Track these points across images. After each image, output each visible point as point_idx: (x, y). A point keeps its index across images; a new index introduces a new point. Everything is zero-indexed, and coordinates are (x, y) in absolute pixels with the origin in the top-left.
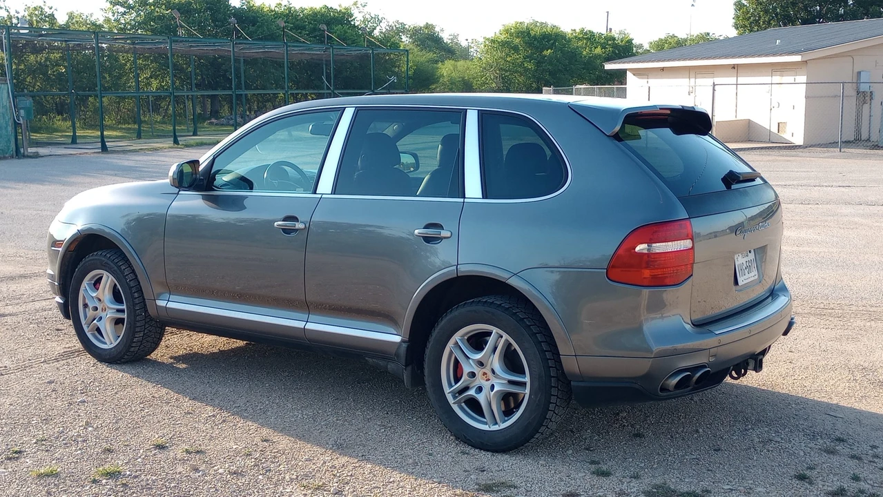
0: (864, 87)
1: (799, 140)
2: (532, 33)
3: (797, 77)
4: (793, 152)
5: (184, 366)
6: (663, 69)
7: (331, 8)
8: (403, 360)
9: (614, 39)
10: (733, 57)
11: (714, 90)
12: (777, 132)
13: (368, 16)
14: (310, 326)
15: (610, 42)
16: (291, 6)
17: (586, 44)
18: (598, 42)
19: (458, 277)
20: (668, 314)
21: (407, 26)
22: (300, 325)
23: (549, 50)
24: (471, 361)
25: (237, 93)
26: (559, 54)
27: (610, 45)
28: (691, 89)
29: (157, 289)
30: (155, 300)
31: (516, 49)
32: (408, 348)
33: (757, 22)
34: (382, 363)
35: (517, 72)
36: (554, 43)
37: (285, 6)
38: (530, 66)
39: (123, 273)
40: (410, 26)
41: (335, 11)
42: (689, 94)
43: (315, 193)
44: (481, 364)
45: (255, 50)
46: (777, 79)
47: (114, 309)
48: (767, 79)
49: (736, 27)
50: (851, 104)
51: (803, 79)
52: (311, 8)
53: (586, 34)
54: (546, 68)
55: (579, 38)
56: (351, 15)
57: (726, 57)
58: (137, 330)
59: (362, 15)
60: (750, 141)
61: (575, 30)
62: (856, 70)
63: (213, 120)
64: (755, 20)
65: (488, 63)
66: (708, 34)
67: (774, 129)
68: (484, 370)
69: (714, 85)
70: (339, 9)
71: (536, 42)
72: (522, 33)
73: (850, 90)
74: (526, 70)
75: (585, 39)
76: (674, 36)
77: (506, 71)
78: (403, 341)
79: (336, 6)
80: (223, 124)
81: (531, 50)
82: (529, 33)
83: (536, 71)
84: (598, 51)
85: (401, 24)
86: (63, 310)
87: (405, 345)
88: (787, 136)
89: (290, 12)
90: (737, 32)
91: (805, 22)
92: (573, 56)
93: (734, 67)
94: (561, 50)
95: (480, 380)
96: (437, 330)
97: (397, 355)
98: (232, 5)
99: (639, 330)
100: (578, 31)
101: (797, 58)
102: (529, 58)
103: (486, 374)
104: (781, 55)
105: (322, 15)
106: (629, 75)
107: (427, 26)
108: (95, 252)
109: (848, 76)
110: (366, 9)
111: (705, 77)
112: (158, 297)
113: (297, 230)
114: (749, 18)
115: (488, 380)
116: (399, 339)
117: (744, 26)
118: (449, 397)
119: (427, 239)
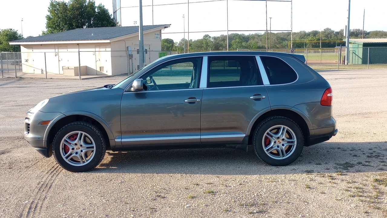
0: (130, 53)
1: (110, 73)
3: (107, 49)
4: (108, 78)
6: (42, 45)
8: (247, 142)
10: (78, 40)
11: (79, 54)
12: (100, 71)
14: (203, 137)
19: (271, 111)
22: (198, 137)
28: (56, 53)
29: (116, 134)
32: (248, 138)
33: (58, 26)
42: (56, 56)
43: (199, 87)
44: (278, 138)
46: (97, 49)
47: (85, 147)
48: (93, 50)
50: (126, 59)
51: (110, 49)
60: (87, 75)
62: (126, 47)
64: (58, 25)
67: (98, 70)
68: (279, 140)
73: (124, 54)
78: (246, 136)
86: (46, 153)
88: (104, 72)
93: (78, 44)
95: (277, 144)
97: (243, 141)
101: (108, 41)
106: (22, 48)
109: (124, 48)
111: (63, 49)
112: (116, 138)
113: (196, 102)
114: (55, 24)
115: (280, 143)
116: (244, 135)
117: (52, 27)
118: (266, 152)
119: (256, 100)
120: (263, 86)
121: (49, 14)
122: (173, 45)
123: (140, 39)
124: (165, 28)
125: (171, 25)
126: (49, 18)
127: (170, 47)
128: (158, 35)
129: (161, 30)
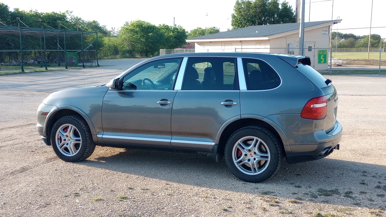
0: (291, 50)
2: (143, 26)
3: (266, 46)
5: (104, 162)
6: (211, 42)
7: (56, 13)
8: (216, 151)
9: (177, 29)
10: (241, 37)
13: (73, 17)
14: (173, 141)
15: (176, 30)
16: (37, 12)
17: (166, 31)
18: (171, 30)
19: (241, 119)
20: (317, 130)
21: (85, 22)
22: (169, 141)
23: (151, 33)
24: (245, 150)
25: (23, 51)
26: (155, 35)
27: (176, 31)
29: (97, 130)
30: (96, 135)
31: (137, 32)
32: (218, 147)
33: (241, 23)
34: (204, 153)
35: (137, 42)
36: (153, 30)
37: (34, 11)
38: (143, 40)
39: (80, 124)
40: (86, 22)
41: (58, 14)
43: (173, 90)
44: (250, 151)
45: (27, 31)
46: (258, 47)
47: (74, 139)
48: (254, 47)
49: (232, 25)
51: (269, 46)
52: (47, 13)
53: (165, 27)
54: (150, 41)
55: (163, 28)
56: (66, 17)
57: (238, 37)
58: (87, 147)
59: (70, 16)
61: (160, 25)
62: (287, 43)
63: (3, 63)
65: (125, 39)
66: (215, 27)
68: (251, 153)
69: (236, 49)
70: (59, 13)
71: (145, 30)
72: (139, 25)
73: (286, 51)
74: (141, 41)
75: (165, 29)
76: (200, 28)
77: (133, 42)
78: (215, 145)
79: (58, 12)
80: (7, 65)
81: (143, 33)
82: (142, 26)
83: (146, 42)
84: (171, 34)
85: (82, 20)
86: (46, 141)
87: (216, 146)
89: (36, 14)
90: (232, 27)
91: (260, 24)
92: (161, 36)
93: (241, 41)
94: (156, 33)
95: (249, 157)
96: (231, 139)
97: (213, 150)
98: (10, 10)
99: (312, 134)
100: (162, 25)
101: (267, 38)
102: (142, 36)
103: (251, 154)
104: (260, 37)
105: (53, 16)
106: (196, 44)
107: (94, 22)
108: (65, 116)
109: (285, 46)
110: (72, 14)
111: (228, 46)
112: (98, 133)
113: (168, 104)
114: (238, 22)
115: (252, 156)
116: (213, 144)
117: (236, 25)
118: (236, 164)
119: (226, 106)
120: (239, 91)
121: (234, 12)
122: (379, 41)
123: (300, 36)
124: (335, 23)
125: (342, 20)
126: (234, 16)
127: (376, 43)
128: (326, 31)
129: (330, 26)
